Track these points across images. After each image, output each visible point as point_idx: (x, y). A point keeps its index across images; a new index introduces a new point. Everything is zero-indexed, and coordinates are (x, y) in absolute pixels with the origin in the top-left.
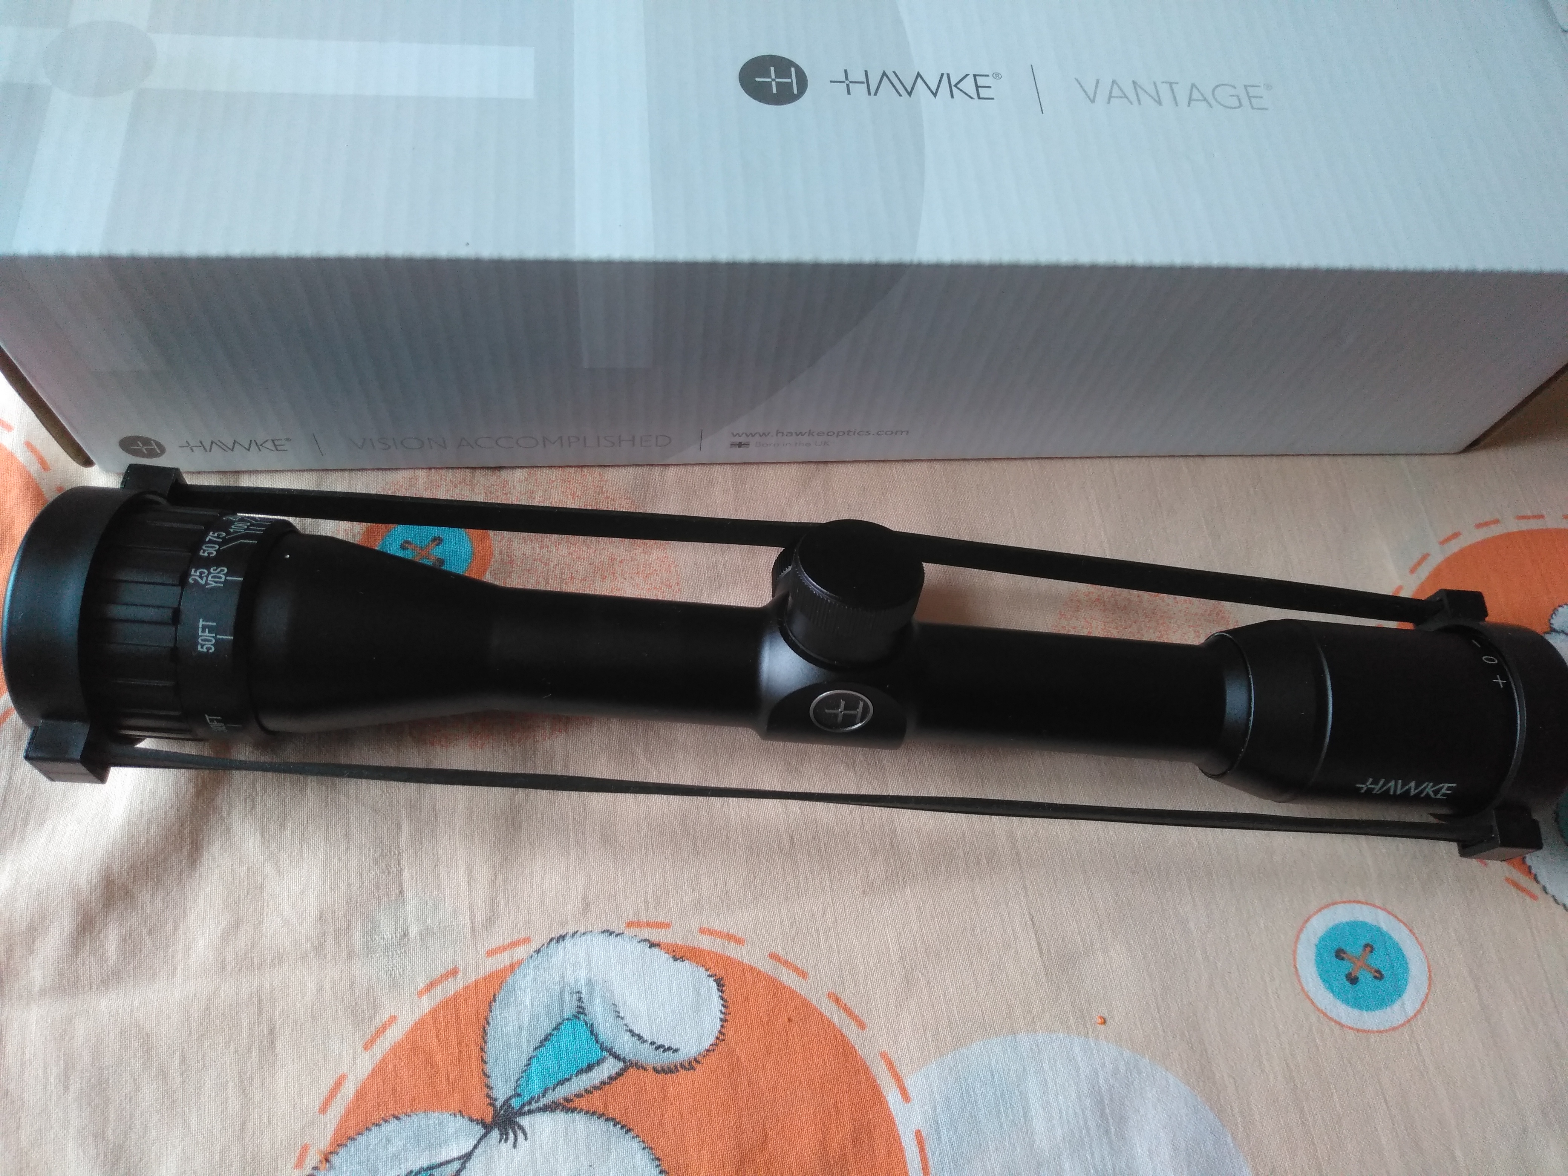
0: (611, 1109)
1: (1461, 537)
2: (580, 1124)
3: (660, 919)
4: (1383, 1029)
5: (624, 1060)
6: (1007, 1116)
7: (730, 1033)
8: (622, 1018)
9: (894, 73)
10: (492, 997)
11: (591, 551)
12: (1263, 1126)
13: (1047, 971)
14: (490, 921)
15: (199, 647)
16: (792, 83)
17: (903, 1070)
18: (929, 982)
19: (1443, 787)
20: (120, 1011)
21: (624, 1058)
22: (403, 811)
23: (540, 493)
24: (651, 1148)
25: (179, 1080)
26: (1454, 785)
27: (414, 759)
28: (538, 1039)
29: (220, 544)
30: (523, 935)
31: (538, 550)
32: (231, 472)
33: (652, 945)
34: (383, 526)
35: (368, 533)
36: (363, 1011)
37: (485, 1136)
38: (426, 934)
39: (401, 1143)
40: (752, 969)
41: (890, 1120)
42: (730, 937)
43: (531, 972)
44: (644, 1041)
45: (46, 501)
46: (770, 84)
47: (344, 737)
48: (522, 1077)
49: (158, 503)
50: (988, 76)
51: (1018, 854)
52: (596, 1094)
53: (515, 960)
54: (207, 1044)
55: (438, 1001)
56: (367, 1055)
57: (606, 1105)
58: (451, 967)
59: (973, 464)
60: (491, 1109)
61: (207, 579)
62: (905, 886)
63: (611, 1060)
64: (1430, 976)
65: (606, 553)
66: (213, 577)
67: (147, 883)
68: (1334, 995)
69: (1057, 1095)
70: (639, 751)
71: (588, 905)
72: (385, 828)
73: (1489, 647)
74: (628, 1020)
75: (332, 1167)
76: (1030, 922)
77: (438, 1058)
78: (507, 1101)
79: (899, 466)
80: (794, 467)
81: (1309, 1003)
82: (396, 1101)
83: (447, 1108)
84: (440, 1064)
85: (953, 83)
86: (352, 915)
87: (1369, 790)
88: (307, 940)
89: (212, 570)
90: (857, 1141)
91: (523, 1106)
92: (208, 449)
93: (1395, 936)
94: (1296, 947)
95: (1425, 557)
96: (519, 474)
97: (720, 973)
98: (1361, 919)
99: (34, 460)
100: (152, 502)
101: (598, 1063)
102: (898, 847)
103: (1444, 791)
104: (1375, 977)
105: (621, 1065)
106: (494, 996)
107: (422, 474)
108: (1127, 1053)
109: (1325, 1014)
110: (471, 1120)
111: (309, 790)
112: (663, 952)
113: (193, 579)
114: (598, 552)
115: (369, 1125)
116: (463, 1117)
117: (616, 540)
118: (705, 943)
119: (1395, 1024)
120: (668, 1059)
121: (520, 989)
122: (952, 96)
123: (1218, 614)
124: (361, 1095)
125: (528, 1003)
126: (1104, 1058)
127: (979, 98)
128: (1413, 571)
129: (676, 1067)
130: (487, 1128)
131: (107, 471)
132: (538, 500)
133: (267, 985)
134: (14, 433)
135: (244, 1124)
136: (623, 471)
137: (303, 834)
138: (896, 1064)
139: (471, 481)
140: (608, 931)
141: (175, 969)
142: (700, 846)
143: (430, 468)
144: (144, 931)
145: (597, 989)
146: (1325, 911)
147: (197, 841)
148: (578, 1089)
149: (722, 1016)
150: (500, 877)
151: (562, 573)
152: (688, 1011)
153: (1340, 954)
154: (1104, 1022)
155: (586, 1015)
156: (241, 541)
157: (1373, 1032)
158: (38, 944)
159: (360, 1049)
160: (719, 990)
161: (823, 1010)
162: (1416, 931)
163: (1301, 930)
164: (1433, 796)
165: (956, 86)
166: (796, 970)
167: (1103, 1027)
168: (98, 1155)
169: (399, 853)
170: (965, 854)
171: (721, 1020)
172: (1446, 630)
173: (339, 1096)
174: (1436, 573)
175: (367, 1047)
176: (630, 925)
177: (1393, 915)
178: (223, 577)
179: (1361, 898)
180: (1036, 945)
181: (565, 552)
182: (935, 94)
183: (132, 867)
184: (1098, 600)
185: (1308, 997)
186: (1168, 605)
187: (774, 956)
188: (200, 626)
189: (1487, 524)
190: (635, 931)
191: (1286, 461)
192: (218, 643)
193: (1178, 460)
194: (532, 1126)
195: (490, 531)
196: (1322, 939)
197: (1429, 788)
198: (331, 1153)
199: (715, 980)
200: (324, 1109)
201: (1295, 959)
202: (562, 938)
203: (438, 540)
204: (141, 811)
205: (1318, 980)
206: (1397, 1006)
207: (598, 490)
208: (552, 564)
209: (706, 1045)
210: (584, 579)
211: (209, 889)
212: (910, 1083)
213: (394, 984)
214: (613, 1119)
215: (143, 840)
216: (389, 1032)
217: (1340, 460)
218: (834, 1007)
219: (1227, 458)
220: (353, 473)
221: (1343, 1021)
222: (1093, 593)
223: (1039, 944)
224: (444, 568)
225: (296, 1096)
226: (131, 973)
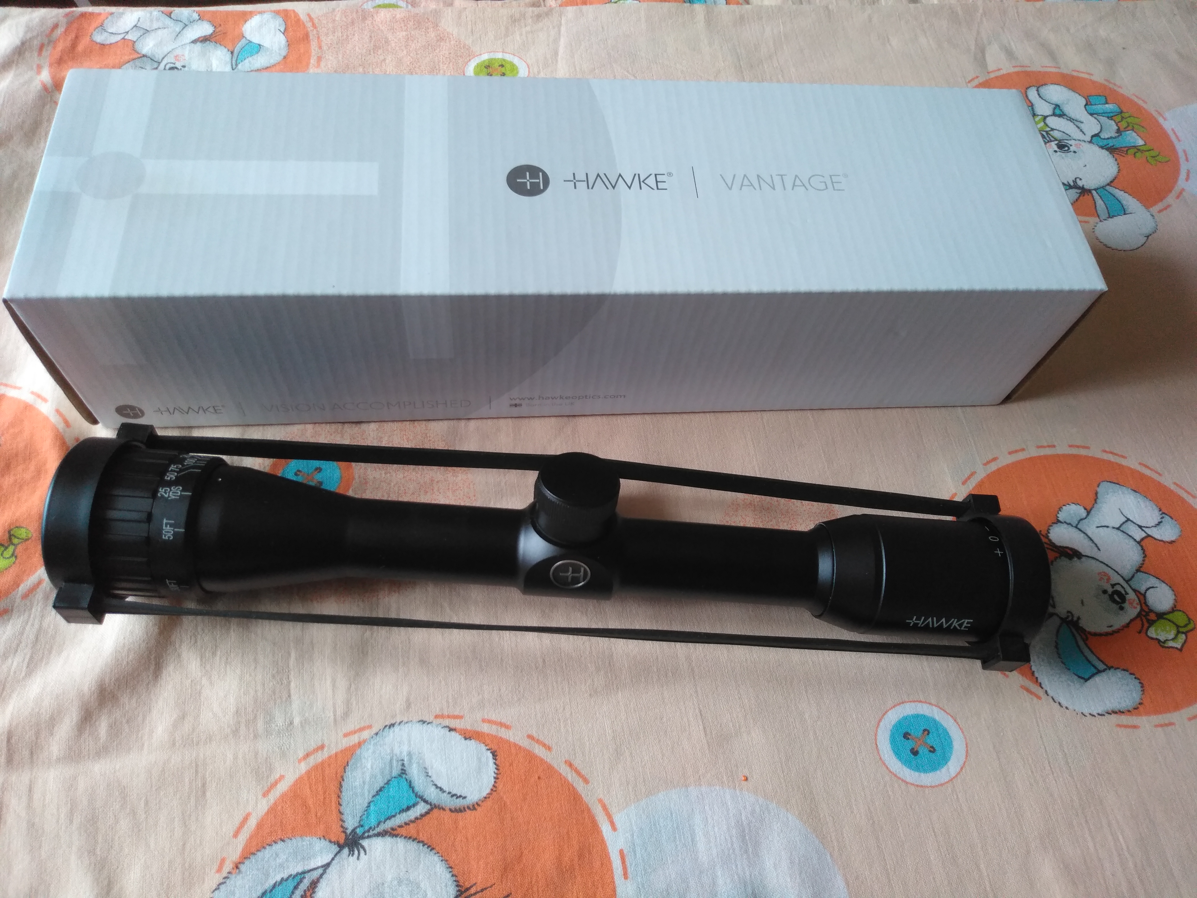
0: (421, 835)
1: (998, 461)
2: (401, 844)
3: (456, 713)
4: (934, 785)
5: (431, 805)
6: (680, 840)
7: (500, 786)
8: (430, 777)
9: (605, 174)
10: (346, 763)
11: (418, 475)
12: (851, 848)
13: (709, 746)
14: (346, 714)
15: (163, 536)
16: (540, 182)
17: (613, 810)
18: (631, 753)
19: (964, 622)
20: (107, 772)
21: (431, 802)
22: (292, 644)
23: (386, 438)
24: (447, 861)
25: (144, 816)
26: (972, 621)
27: (299, 609)
28: (375, 790)
29: (178, 472)
30: (367, 724)
31: (383, 475)
32: (187, 427)
33: (451, 730)
34: (283, 461)
35: (274, 466)
36: (263, 772)
37: (339, 852)
38: (305, 722)
39: (285, 857)
40: (515, 745)
41: (603, 842)
42: (502, 725)
43: (372, 747)
44: (444, 792)
45: (68, 447)
46: (526, 183)
47: (254, 595)
48: (364, 814)
49: (140, 447)
50: (664, 174)
51: (692, 670)
52: (412, 825)
53: (362, 739)
54: (162, 793)
55: (311, 765)
56: (264, 801)
57: (418, 832)
58: (320, 744)
59: (670, 416)
60: (343, 835)
61: (169, 494)
62: (618, 691)
63: (422, 804)
64: (967, 750)
65: (428, 476)
66: (173, 493)
67: (126, 690)
68: (902, 763)
69: (713, 827)
70: (446, 605)
71: (410, 704)
72: (280, 655)
73: (994, 531)
74: (434, 778)
75: (240, 872)
76: (699, 714)
77: (310, 802)
78: (354, 830)
79: (622, 417)
80: (553, 419)
81: (885, 769)
82: (282, 830)
83: (315, 834)
84: (312, 806)
85: (641, 180)
86: (257, 711)
87: (916, 625)
88: (228, 727)
89: (172, 488)
90: (581, 856)
91: (364, 833)
92: (172, 413)
93: (945, 724)
94: (877, 731)
95: (973, 474)
96: (373, 426)
97: (495, 747)
98: (922, 713)
99: (61, 420)
100: (136, 446)
101: (414, 805)
102: (614, 665)
103: (965, 624)
104: (930, 751)
105: (428, 807)
106: (348, 762)
107: (310, 427)
108: (761, 800)
109: (895, 776)
110: (330, 842)
111: (232, 631)
112: (458, 734)
113: (160, 494)
114: (423, 476)
115: (265, 845)
116: (326, 840)
117: (435, 468)
118: (486, 728)
119: (943, 782)
120: (459, 803)
121: (364, 758)
122: (641, 188)
123: (830, 512)
124: (260, 826)
125: (369, 766)
126: (745, 803)
127: (658, 189)
128: (964, 483)
129: (464, 808)
130: (341, 847)
131: (106, 426)
132: (385, 443)
133: (202, 756)
134: (49, 404)
135: (184, 845)
136: (441, 423)
137: (227, 659)
138: (608, 806)
139: (341, 431)
140: (422, 721)
141: (143, 745)
142: (484, 666)
143: (316, 423)
144: (124, 721)
145: (414, 757)
146: (897, 708)
147: (159, 663)
148: (400, 822)
149: (495, 776)
150: (353, 686)
151: (399, 490)
152: (473, 773)
153: (906, 736)
154: (746, 779)
155: (406, 774)
156: (191, 470)
157: (927, 787)
158: (56, 729)
159: (260, 796)
160: (493, 759)
161: (561, 771)
162: (959, 721)
163: (880, 721)
164: (958, 628)
165: (643, 182)
166: (544, 745)
167: (745, 782)
168: (90, 864)
169: (289, 671)
170: (657, 670)
171: (495, 778)
172: (973, 521)
173: (246, 827)
174: (981, 484)
175: (265, 795)
176: (437, 717)
177: (944, 710)
178: (179, 492)
179: (922, 699)
180: (702, 729)
181: (401, 476)
182: (630, 188)
183: (117, 680)
184: (750, 504)
185: (884, 764)
186: (797, 507)
187: (530, 737)
188: (164, 523)
189: (1016, 451)
190: (439, 721)
191: (879, 411)
192: (175, 534)
193: (805, 412)
194: (369, 845)
195: (353, 463)
196: (895, 726)
197: (955, 623)
198: (240, 863)
199: (491, 752)
200: (236, 835)
201: (876, 739)
202: (392, 725)
203: (319, 470)
204: (124, 644)
205: (891, 753)
206: (944, 770)
207: (424, 435)
208: (392, 484)
209: (484, 794)
210: (413, 494)
211: (166, 694)
212: (616, 818)
213: (283, 755)
214: (423, 842)
215: (125, 663)
216: (279, 786)
217: (916, 410)
218: (568, 769)
219: (839, 411)
220: (265, 427)
221: (908, 780)
222: (747, 499)
223: (704, 728)
224: (322, 487)
225: (218, 827)
226: (115, 747)
